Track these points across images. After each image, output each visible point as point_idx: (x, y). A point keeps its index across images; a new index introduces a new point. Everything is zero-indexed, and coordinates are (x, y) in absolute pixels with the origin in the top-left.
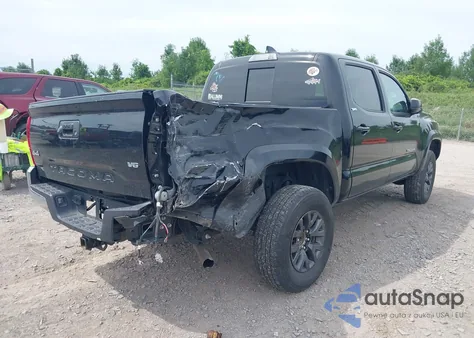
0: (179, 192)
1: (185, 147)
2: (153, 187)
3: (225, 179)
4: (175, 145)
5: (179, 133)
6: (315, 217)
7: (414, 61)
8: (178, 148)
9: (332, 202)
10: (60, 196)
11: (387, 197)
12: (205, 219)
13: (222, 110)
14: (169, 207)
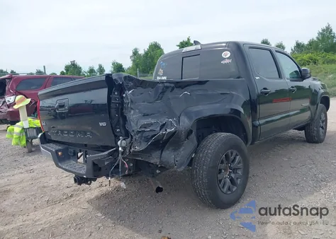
0: (134, 140)
1: (137, 111)
2: (117, 138)
3: (166, 130)
4: (129, 109)
5: (132, 102)
6: (234, 154)
7: (311, 43)
8: (132, 112)
9: (246, 144)
10: (60, 150)
11: (292, 140)
12: (154, 159)
13: (161, 85)
14: (128, 151)
